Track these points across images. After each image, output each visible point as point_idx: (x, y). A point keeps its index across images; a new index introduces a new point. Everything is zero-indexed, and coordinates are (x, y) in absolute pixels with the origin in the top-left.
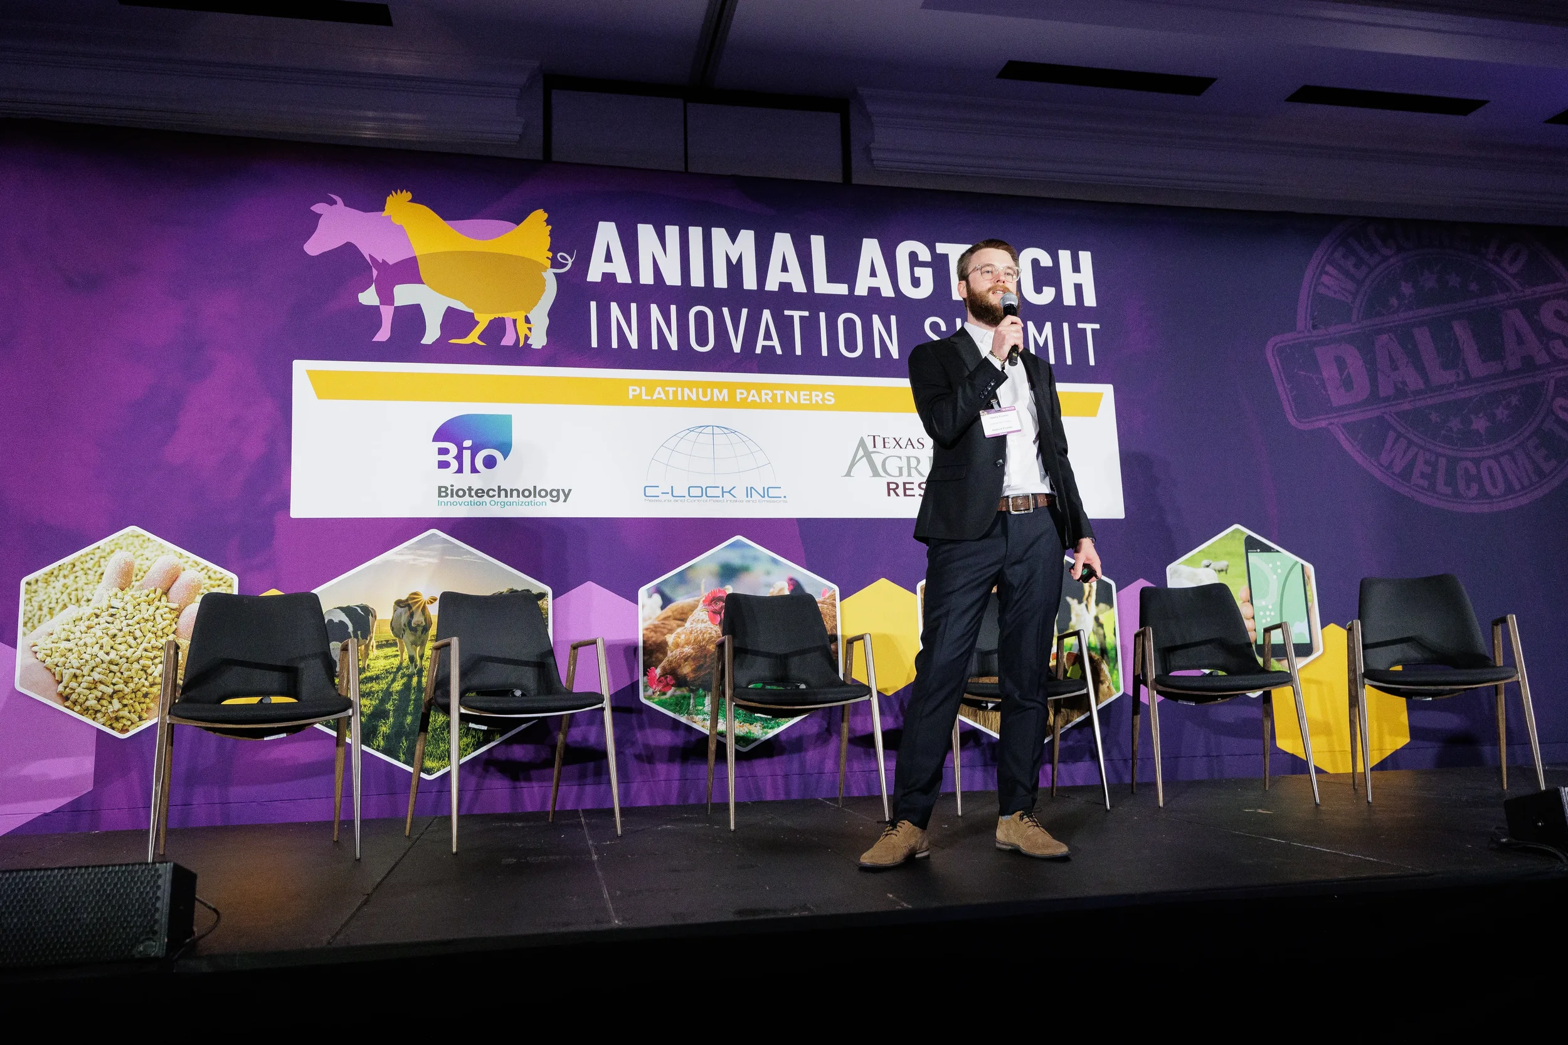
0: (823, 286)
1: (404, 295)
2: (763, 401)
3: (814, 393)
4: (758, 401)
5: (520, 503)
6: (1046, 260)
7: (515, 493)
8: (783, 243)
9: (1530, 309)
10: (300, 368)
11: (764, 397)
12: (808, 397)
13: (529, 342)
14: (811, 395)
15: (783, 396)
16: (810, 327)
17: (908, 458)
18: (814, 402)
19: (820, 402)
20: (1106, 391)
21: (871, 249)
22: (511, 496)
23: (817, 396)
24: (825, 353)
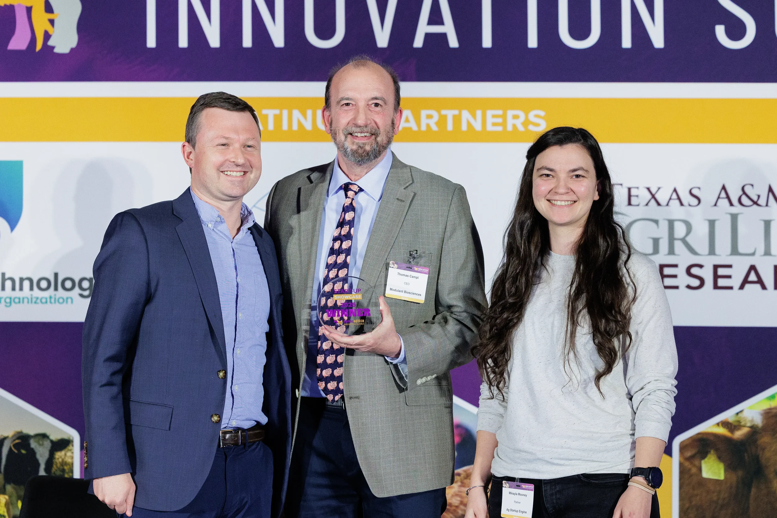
2: (424, 128)
3: (510, 113)
4: (415, 128)
5: (34, 300)
7: (26, 284)
11: (424, 121)
12: (500, 120)
13: (51, 43)
14: (504, 117)
15: (457, 120)
17: (671, 223)
18: (510, 128)
19: (521, 128)
22: (21, 289)
23: (516, 117)
24: (533, 42)
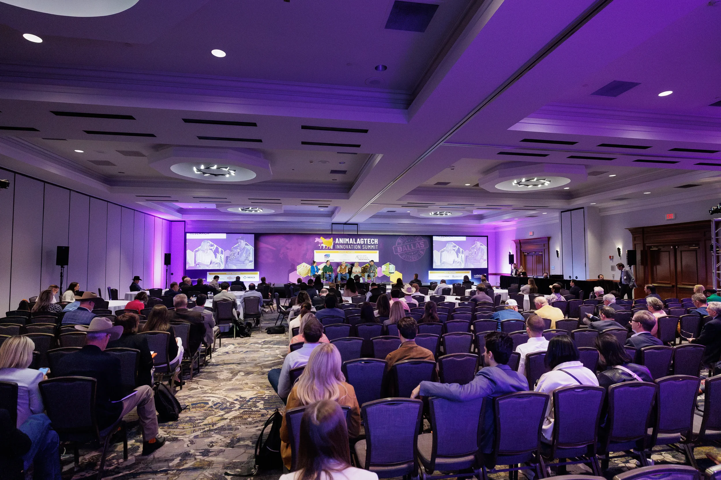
0: (354, 243)
1: (322, 245)
2: (349, 252)
3: (353, 252)
6: (373, 240)
8: (351, 239)
9: (419, 243)
10: (315, 251)
13: (331, 248)
15: (351, 252)
16: (353, 246)
20: (378, 251)
21: (358, 239)
24: (354, 248)
